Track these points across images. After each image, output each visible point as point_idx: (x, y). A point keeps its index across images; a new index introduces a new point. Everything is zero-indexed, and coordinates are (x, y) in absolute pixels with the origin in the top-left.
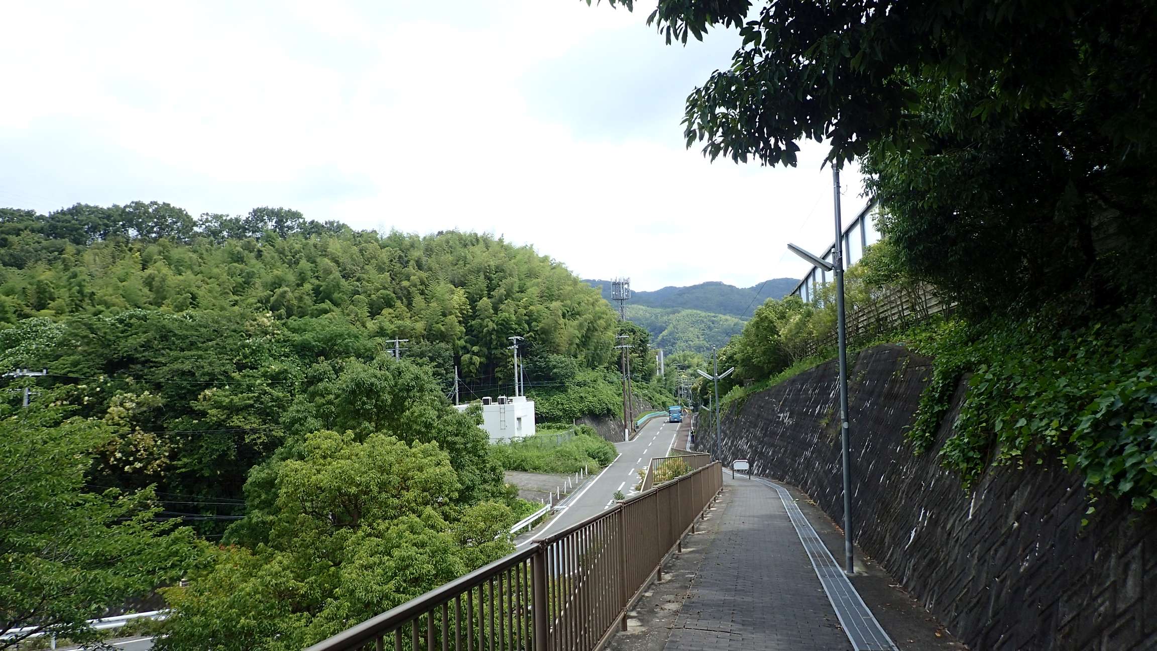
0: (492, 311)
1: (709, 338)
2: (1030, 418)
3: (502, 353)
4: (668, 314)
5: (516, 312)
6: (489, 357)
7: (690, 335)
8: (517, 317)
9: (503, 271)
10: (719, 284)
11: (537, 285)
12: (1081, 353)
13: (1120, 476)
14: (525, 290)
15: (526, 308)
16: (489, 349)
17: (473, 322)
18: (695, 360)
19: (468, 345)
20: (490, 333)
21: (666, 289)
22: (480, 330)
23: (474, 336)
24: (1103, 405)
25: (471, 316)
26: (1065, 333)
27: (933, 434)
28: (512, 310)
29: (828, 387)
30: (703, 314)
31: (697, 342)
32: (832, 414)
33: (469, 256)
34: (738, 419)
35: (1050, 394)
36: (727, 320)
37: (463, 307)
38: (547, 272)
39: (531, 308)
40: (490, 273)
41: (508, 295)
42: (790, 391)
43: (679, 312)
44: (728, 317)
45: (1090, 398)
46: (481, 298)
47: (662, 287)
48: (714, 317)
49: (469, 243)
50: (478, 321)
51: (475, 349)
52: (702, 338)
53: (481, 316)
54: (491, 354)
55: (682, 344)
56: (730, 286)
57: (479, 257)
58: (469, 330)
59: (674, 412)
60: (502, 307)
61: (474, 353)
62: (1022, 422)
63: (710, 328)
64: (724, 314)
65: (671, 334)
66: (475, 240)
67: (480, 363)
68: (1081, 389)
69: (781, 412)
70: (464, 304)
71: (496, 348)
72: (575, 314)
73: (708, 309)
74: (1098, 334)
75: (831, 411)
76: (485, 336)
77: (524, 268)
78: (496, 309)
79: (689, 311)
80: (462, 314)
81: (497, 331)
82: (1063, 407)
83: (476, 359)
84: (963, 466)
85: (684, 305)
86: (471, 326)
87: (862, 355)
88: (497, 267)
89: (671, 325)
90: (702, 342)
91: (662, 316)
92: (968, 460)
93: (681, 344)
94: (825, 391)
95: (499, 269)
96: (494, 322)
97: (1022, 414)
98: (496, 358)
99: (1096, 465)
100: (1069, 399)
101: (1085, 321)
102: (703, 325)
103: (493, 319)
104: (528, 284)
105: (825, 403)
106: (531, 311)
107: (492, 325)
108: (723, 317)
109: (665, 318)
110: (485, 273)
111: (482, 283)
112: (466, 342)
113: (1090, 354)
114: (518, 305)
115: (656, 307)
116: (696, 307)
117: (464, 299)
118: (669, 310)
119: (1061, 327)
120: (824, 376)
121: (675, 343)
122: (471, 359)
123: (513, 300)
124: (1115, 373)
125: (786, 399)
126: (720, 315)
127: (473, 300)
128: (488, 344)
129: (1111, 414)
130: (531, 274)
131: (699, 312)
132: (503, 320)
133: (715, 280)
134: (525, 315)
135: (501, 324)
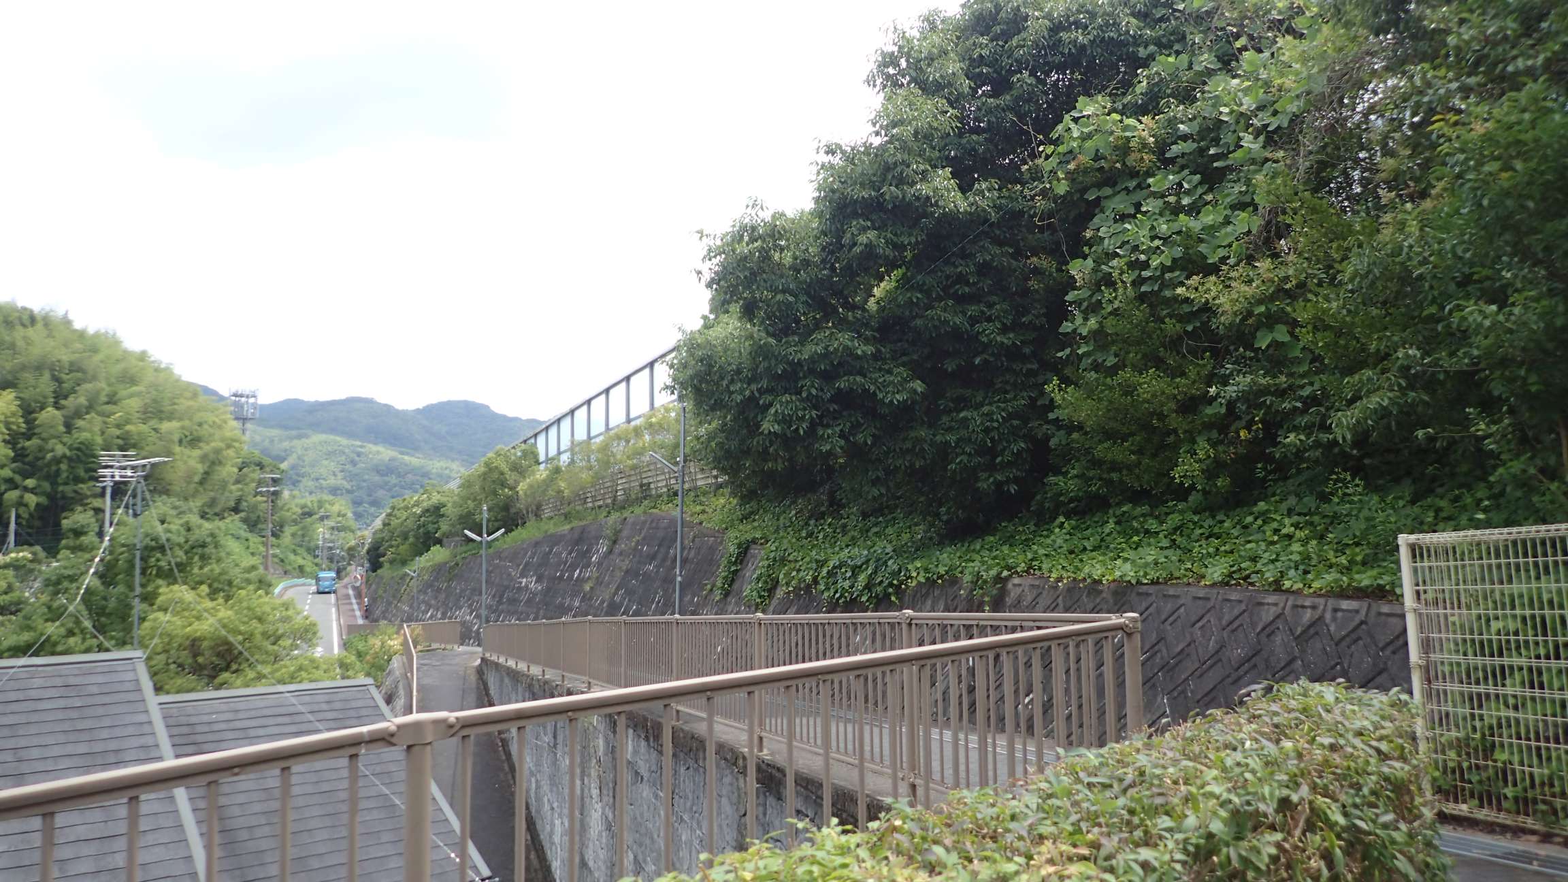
0: (62, 429)
1: (351, 477)
2: (799, 571)
3: (76, 492)
4: (291, 438)
5: (103, 433)
6: (52, 497)
7: (323, 471)
8: (105, 440)
9: (79, 370)
10: (369, 402)
11: (138, 394)
12: (821, 536)
13: (836, 592)
14: (120, 400)
15: (118, 426)
16: (54, 484)
17: (28, 444)
18: (336, 508)
19: (18, 478)
20: (57, 461)
21: (288, 402)
22: (40, 455)
23: (28, 464)
24: (831, 564)
25: (23, 434)
26: (812, 522)
27: (730, 586)
28: (97, 429)
29: (588, 551)
30: (344, 441)
31: (332, 481)
32: (597, 578)
33: (20, 344)
34: (449, 586)
35: (807, 559)
36: (378, 452)
37: (13, 420)
38: (149, 377)
39: (128, 427)
40: (60, 371)
41: (90, 408)
42: (534, 554)
43: (307, 436)
44: (380, 448)
45: (826, 561)
46: (42, 409)
47: (281, 399)
48: (361, 447)
49: (17, 322)
50: (35, 442)
51: (30, 483)
52: (340, 475)
53: (44, 435)
54: (57, 492)
55: (310, 483)
56: (386, 405)
57: (39, 345)
58: (20, 455)
59: (325, 579)
60: (80, 423)
61: (26, 489)
62: (794, 573)
63: (353, 463)
64: (375, 444)
65: (293, 467)
66: (30, 319)
67: (38, 505)
68: (822, 557)
69: (522, 576)
70: (14, 414)
71: (66, 484)
72: (193, 441)
73: (350, 435)
74: (830, 525)
75: (595, 575)
76: (49, 465)
77: (116, 369)
78: (69, 427)
79: (323, 437)
80: (9, 429)
81: (70, 459)
82: (814, 566)
83: (32, 499)
84: (759, 600)
85: (317, 426)
86: (23, 448)
87: (630, 520)
88: (72, 364)
89: (294, 456)
90: (339, 481)
91: (281, 441)
92: (760, 597)
93: (308, 483)
94: (586, 554)
95: (74, 367)
96: (64, 444)
97: (794, 569)
98: (64, 497)
99: (828, 589)
100: (817, 561)
101: (822, 516)
102: (343, 458)
103: (65, 440)
104: (123, 393)
105: (588, 565)
106: (128, 432)
107: (60, 450)
108: (374, 448)
109: (286, 444)
110: (52, 370)
111: (45, 385)
112: (14, 471)
113: (825, 537)
114: (105, 423)
115: (272, 427)
116: (333, 431)
117: (14, 408)
118: (294, 433)
119: (810, 518)
120: (581, 542)
121: (299, 481)
122: (22, 497)
123: (99, 414)
124: (837, 549)
125: (527, 564)
126: (370, 445)
127: (28, 411)
128: (53, 478)
129: (834, 567)
130: (129, 379)
131: (338, 439)
132: (81, 443)
133: (364, 396)
134: (118, 437)
135: (78, 449)
